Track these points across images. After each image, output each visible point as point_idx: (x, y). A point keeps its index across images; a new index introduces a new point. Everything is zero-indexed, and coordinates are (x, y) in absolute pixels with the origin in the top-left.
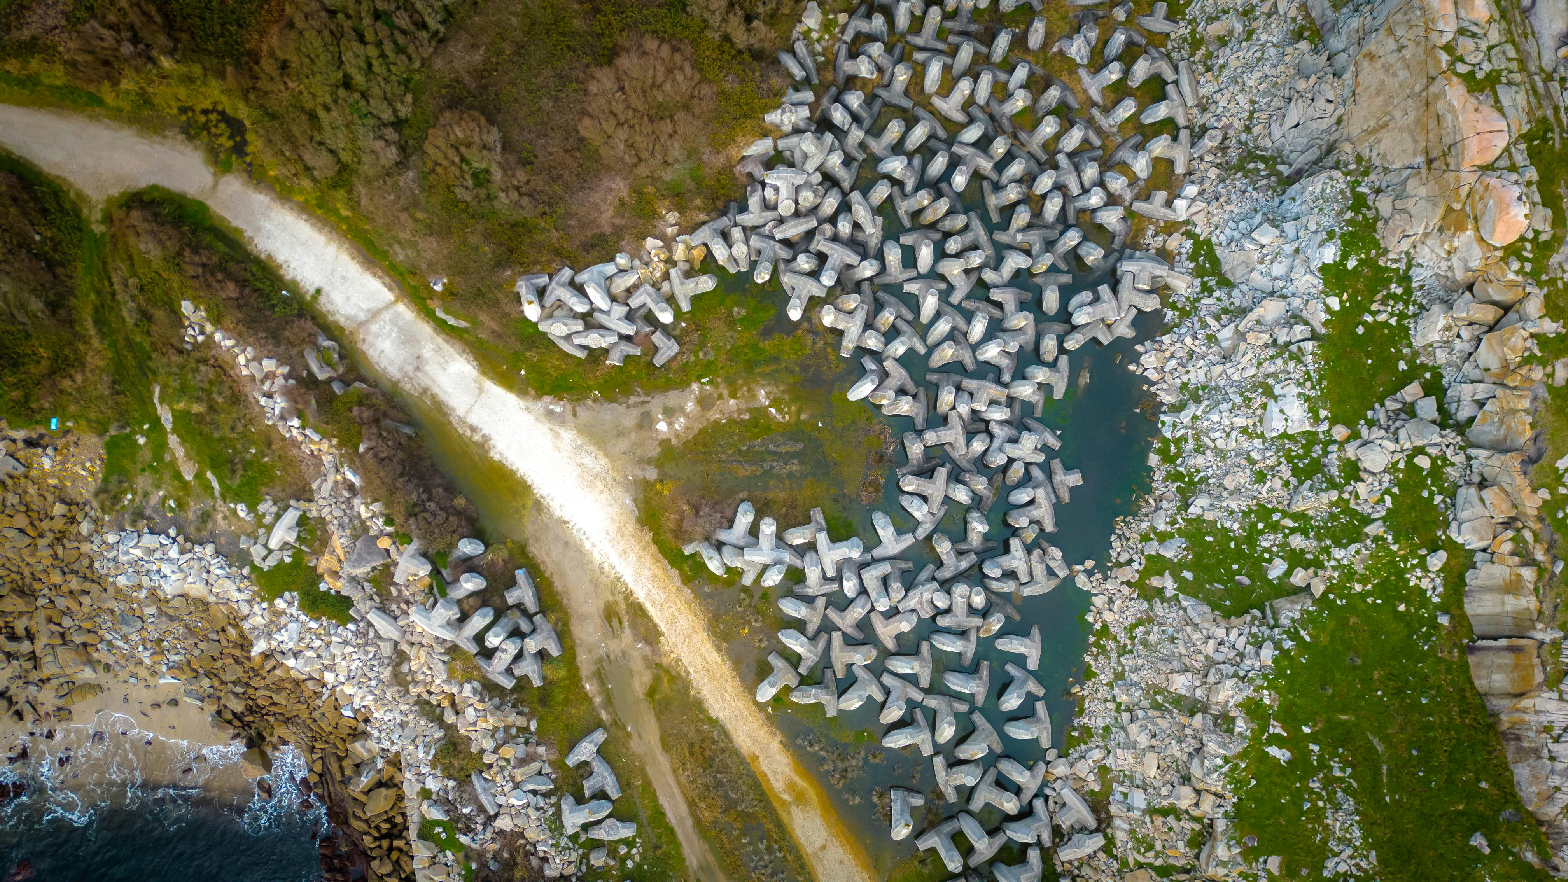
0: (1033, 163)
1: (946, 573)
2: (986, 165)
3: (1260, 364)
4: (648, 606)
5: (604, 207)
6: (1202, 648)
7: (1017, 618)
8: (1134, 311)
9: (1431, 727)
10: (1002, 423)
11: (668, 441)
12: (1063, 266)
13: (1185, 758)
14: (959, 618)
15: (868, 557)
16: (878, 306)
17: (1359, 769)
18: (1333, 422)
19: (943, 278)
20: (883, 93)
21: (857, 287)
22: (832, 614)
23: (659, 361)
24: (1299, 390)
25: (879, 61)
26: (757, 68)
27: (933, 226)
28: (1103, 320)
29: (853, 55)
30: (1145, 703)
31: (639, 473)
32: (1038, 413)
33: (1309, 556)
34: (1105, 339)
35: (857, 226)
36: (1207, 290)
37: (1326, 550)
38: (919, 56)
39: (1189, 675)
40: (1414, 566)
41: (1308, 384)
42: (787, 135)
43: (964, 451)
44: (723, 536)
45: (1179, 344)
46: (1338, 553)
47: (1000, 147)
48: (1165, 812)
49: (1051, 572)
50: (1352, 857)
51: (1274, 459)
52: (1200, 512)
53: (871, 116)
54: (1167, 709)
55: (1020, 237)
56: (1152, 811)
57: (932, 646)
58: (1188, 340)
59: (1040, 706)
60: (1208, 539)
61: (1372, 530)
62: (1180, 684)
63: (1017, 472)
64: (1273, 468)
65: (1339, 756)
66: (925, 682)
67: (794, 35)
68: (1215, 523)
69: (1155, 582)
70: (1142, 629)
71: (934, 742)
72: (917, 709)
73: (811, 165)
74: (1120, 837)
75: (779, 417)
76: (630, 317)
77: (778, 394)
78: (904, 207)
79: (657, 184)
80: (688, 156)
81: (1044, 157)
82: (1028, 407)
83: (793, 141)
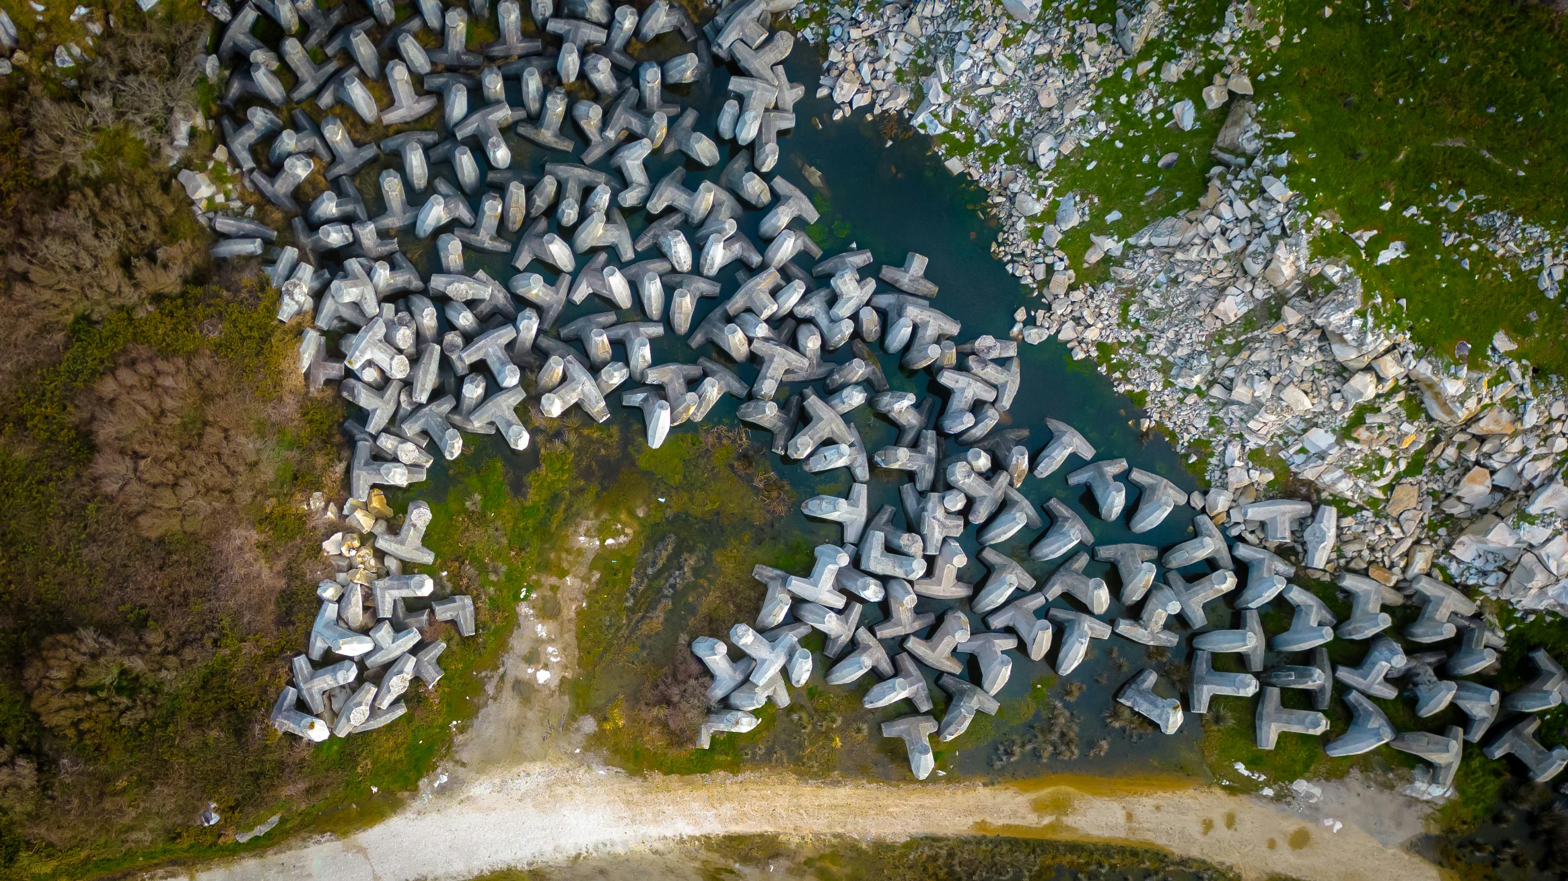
0: (539, 61)
1: (927, 475)
2: (504, 114)
4: (737, 829)
7: (1028, 433)
8: (780, 68)
9: (1477, 73)
10: (804, 299)
11: (563, 680)
12: (674, 110)
14: (986, 496)
15: (851, 549)
16: (580, 344)
17: (1469, 180)
19: (594, 251)
20: (339, 170)
21: (540, 352)
22: (886, 632)
23: (468, 629)
25: (301, 148)
26: (216, 288)
27: (529, 221)
28: (767, 110)
29: (274, 172)
30: (1222, 360)
31: (578, 738)
32: (817, 252)
33: (1201, 70)
34: (788, 122)
35: (471, 304)
37: (1209, 47)
38: (326, 99)
39: (1231, 290)
42: (317, 310)
43: (806, 362)
44: (717, 692)
45: (850, 47)
47: (494, 84)
48: (1358, 420)
49: (1002, 362)
50: (1556, 255)
52: (1053, 155)
53: (356, 201)
54: (1247, 341)
55: (611, 134)
56: (1345, 434)
57: (995, 547)
58: (855, 33)
59: (1140, 476)
60: (1090, 167)
62: (1232, 307)
63: (870, 320)
65: (1439, 192)
66: (1029, 583)
67: (203, 220)
68: (1079, 146)
69: (1093, 257)
70: (1133, 308)
71: (1100, 618)
72: (1053, 612)
73: (371, 307)
74: (1345, 487)
75: (622, 539)
76: (399, 627)
77: (596, 522)
78: (485, 238)
79: (270, 491)
80: (263, 436)
81: (538, 44)
82: (802, 259)
83: (328, 306)
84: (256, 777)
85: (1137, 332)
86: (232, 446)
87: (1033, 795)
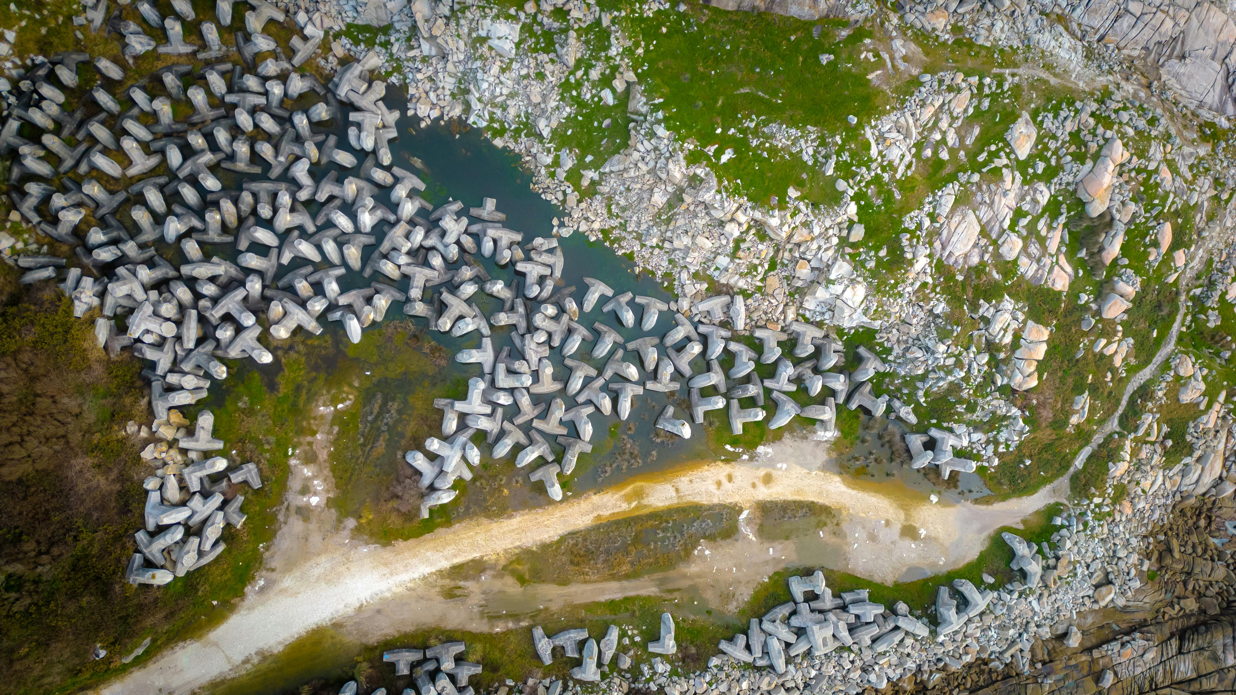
0: (223, 122)
1: (523, 325)
2: (208, 157)
3: (458, 36)
4: (457, 561)
5: (94, 483)
6: (641, 173)
7: (573, 289)
8: (380, 103)
10: (426, 236)
11: (328, 499)
12: (321, 138)
13: (708, 218)
14: (558, 330)
15: (488, 377)
16: (291, 290)
18: (521, 8)
19: (289, 231)
20: (102, 211)
21: (266, 300)
22: (520, 420)
23: (256, 483)
24: (489, 19)
25: (71, 202)
26: (26, 305)
27: (241, 220)
28: (377, 129)
29: (55, 221)
30: (663, 228)
31: (346, 533)
32: (430, 207)
33: (608, 71)
34: (393, 133)
35: (213, 279)
36: (386, 45)
37: (608, 58)
38: (83, 168)
39: (656, 190)
40: (640, 8)
41: (487, 11)
42: (102, 305)
43: (436, 273)
44: (426, 482)
45: (420, 84)
46: (613, 52)
47: (197, 140)
48: (737, 248)
49: (551, 251)
50: (806, 142)
51: (531, 60)
52: (548, 129)
53: (118, 229)
54: (673, 215)
55: (282, 159)
56: (733, 255)
57: (570, 357)
58: (419, 76)
59: (639, 300)
60: (569, 133)
61: (606, 21)
62: (659, 199)
63: (468, 242)
64: (537, 64)
65: (743, 118)
66: (593, 372)
67: (11, 262)
68: (560, 122)
69: (585, 183)
70: (613, 207)
71: (636, 383)
72: (611, 386)
73: (140, 295)
74: (742, 284)
75: (348, 403)
76: (206, 495)
77: (329, 397)
78: (214, 236)
79: (95, 429)
80: (82, 394)
81: (222, 111)
82: (422, 212)
83: (110, 301)
84: (124, 619)
85: (619, 220)
86: (59, 406)
87: (623, 492)
